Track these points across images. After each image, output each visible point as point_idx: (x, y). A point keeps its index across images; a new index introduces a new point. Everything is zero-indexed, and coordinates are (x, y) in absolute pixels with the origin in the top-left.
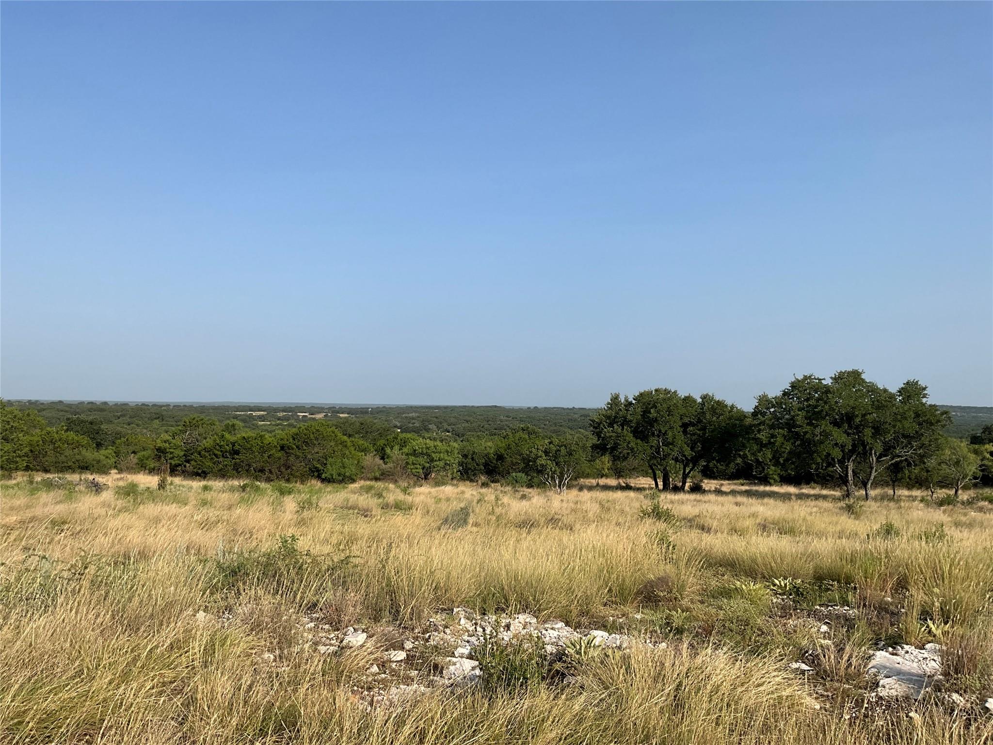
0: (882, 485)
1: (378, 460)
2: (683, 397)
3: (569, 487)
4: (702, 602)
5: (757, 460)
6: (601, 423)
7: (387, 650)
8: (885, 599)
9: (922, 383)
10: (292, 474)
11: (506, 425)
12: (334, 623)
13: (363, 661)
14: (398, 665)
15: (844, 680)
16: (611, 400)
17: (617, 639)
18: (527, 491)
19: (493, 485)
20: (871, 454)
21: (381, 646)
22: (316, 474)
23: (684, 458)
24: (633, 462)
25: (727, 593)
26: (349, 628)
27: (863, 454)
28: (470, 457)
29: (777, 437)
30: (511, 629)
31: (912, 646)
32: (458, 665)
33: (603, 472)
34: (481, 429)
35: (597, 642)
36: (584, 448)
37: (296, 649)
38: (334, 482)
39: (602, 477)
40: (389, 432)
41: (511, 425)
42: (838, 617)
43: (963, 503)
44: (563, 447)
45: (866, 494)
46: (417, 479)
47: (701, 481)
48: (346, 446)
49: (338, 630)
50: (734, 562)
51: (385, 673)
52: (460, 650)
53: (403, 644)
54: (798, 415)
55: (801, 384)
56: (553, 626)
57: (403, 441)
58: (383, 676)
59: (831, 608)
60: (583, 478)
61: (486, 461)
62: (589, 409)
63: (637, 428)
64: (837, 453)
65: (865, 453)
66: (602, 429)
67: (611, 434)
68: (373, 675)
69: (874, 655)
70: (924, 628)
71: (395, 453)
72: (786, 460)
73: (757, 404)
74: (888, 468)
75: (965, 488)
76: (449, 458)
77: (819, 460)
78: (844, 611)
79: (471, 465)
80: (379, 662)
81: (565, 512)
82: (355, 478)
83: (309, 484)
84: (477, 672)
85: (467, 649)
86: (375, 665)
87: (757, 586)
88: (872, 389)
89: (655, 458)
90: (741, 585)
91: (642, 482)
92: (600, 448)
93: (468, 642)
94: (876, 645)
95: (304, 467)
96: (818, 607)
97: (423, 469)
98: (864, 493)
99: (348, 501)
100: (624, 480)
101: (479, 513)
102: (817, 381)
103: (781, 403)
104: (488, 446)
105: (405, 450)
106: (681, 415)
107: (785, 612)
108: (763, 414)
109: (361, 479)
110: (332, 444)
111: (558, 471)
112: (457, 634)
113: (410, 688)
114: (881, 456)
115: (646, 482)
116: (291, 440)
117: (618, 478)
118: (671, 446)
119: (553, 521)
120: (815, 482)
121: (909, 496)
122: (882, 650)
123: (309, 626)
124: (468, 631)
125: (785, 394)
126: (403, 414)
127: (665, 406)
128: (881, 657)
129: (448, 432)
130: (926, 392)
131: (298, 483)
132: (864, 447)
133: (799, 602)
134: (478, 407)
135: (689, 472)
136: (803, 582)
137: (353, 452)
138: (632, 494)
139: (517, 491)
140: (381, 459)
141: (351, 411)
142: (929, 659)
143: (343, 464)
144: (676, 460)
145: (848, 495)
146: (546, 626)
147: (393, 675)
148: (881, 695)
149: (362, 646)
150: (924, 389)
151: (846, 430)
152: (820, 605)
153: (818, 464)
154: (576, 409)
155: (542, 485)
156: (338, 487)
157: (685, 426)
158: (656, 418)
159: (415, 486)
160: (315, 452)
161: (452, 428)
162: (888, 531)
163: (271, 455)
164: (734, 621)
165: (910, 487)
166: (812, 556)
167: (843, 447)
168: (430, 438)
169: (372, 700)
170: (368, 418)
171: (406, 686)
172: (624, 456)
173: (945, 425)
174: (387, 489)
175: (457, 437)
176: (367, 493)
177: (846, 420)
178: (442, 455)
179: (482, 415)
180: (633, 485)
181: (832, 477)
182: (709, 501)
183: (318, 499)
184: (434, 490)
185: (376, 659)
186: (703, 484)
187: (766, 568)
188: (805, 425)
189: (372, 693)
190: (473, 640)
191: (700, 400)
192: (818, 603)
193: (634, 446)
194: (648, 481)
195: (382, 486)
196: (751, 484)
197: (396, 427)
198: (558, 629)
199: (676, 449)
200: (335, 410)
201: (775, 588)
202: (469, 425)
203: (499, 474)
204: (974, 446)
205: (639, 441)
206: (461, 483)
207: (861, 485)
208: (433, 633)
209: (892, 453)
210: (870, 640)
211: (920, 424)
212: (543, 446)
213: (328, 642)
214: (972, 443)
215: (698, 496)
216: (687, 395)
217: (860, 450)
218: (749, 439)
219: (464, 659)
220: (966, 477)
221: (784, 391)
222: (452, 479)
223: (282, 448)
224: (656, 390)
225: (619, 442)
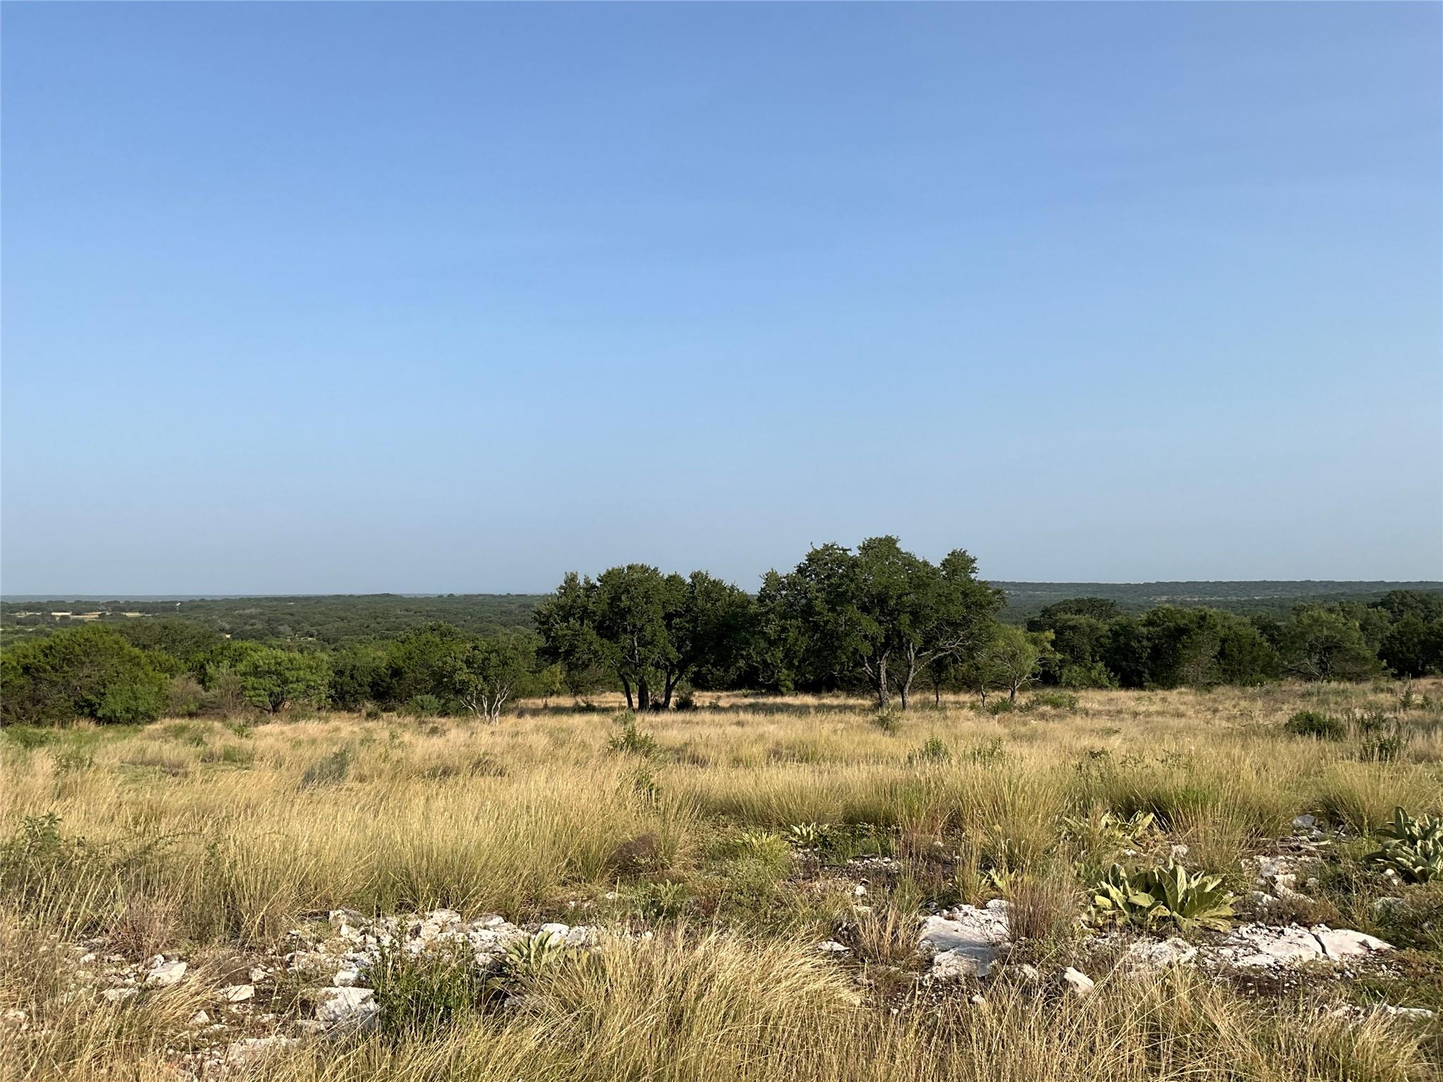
0: (922, 688)
1: (195, 686)
2: (665, 577)
3: (504, 712)
4: (699, 867)
5: (765, 661)
6: (551, 615)
7: (222, 987)
8: (935, 843)
9: (971, 554)
10: (43, 712)
11: (406, 623)
12: (130, 951)
13: (183, 1007)
14: (241, 1007)
15: (890, 960)
16: (566, 583)
17: (581, 933)
18: (439, 721)
19: (385, 715)
20: (908, 648)
21: (214, 981)
22: (87, 710)
23: (667, 663)
24: (596, 671)
25: (731, 851)
26: (155, 957)
27: (898, 648)
28: (348, 673)
29: (789, 631)
30: (421, 934)
31: (972, 905)
32: (340, 999)
33: (553, 687)
34: (365, 630)
35: (552, 942)
36: (525, 654)
37: (65, 998)
38: (119, 722)
39: (551, 695)
40: (212, 640)
41: (413, 624)
42: (878, 873)
43: (1021, 709)
44: (494, 654)
45: (903, 701)
46: (261, 712)
47: (691, 694)
48: (138, 664)
49: (137, 961)
50: (740, 806)
51: (219, 1021)
52: (342, 975)
53: (247, 974)
54: (817, 598)
55: (820, 555)
56: (487, 923)
57: (237, 653)
58: (217, 1027)
59: (868, 862)
60: (524, 699)
61: (373, 678)
62: (532, 596)
63: (601, 622)
64: (866, 649)
65: (900, 648)
66: (553, 625)
67: (566, 632)
68: (201, 1028)
69: (925, 922)
70: (985, 880)
71: (222, 672)
72: (803, 660)
73: (763, 586)
74: (929, 667)
75: (1023, 689)
76: (314, 677)
77: (844, 659)
78: (885, 864)
79: (351, 686)
80: (210, 1006)
81: (497, 750)
82: (155, 714)
83: (75, 727)
84: (372, 1005)
85: (353, 972)
86: (202, 1012)
87: (772, 838)
88: (909, 561)
89: (628, 664)
90: (750, 839)
91: (609, 700)
92: (550, 654)
93: (354, 960)
94: (926, 909)
95: (66, 701)
96: (851, 861)
97: (270, 695)
98: (901, 700)
99: (144, 752)
100: (584, 698)
101: (366, 758)
102: (841, 552)
103: (795, 584)
104: (377, 655)
105: (241, 667)
106: (664, 603)
107: (810, 872)
108: (773, 598)
109: (165, 716)
110: (115, 661)
111: (487, 689)
112: (336, 950)
113: (263, 1041)
114: (920, 651)
115: (614, 698)
116: (41, 657)
117: (575, 695)
118: (649, 647)
119: (481, 765)
120: (839, 689)
121: (956, 703)
122: (935, 914)
123: (86, 958)
124: (353, 944)
125: (801, 570)
126: (235, 610)
127: (641, 589)
128: (935, 924)
129: (311, 636)
130: (975, 565)
131: (56, 725)
132: (901, 640)
133: (826, 857)
134: (359, 597)
135: (675, 683)
136: (831, 827)
137: (151, 674)
138: (595, 718)
139: (424, 722)
140: (199, 683)
141: (144, 607)
142: (993, 921)
143: (134, 693)
144: (657, 666)
145: (879, 705)
146: (476, 924)
147: (233, 1024)
148: (937, 976)
149: (180, 984)
150: (973, 561)
151: (877, 618)
152: (854, 858)
153: (842, 664)
154: (512, 596)
155: (461, 712)
156: (124, 731)
157: (668, 617)
158: (629, 608)
159: (256, 723)
160: (87, 674)
161: (317, 630)
162: (935, 750)
163: (6, 682)
164: (745, 891)
165: (956, 690)
166: (843, 790)
167: (873, 639)
168: (280, 647)
169: (201, 1069)
170: (175, 619)
171: (255, 1040)
172: (583, 663)
173: (998, 608)
174: (210, 730)
175: (326, 643)
176: (176, 737)
177: (878, 603)
178: (301, 673)
179: (367, 609)
180: (596, 704)
181: (859, 680)
182: (704, 722)
183: (93, 753)
184: (287, 729)
185: (204, 1003)
186: (693, 698)
187: (783, 812)
188: (826, 613)
189: (199, 1056)
190: (362, 958)
191: (689, 581)
192: (851, 855)
193: (598, 648)
194: (618, 697)
195: (202, 726)
196: (757, 694)
197: (223, 630)
198: (494, 927)
199: (657, 650)
200: (117, 607)
201: (794, 839)
202: (346, 625)
203: (395, 697)
204: (1033, 633)
205: (605, 641)
206: (332, 715)
207: (895, 690)
208: (298, 952)
209: (934, 647)
210: (921, 901)
211: (968, 607)
212: (463, 653)
213: (119, 981)
214: (1029, 630)
215: (687, 716)
216: (672, 573)
217: (895, 643)
218: (754, 633)
219: (350, 988)
220: (1024, 675)
221: (799, 566)
222: (319, 709)
223: (26, 669)
224: (629, 568)
225: (576, 642)
